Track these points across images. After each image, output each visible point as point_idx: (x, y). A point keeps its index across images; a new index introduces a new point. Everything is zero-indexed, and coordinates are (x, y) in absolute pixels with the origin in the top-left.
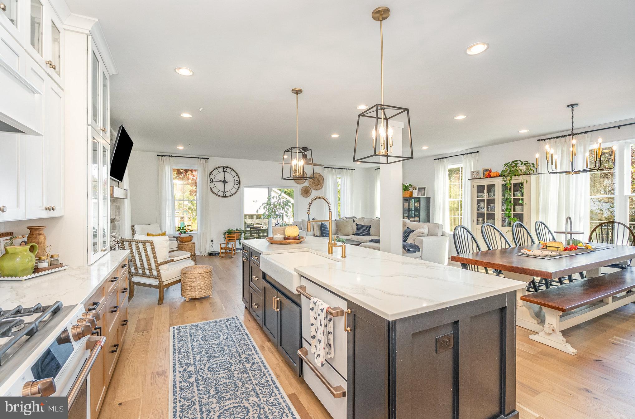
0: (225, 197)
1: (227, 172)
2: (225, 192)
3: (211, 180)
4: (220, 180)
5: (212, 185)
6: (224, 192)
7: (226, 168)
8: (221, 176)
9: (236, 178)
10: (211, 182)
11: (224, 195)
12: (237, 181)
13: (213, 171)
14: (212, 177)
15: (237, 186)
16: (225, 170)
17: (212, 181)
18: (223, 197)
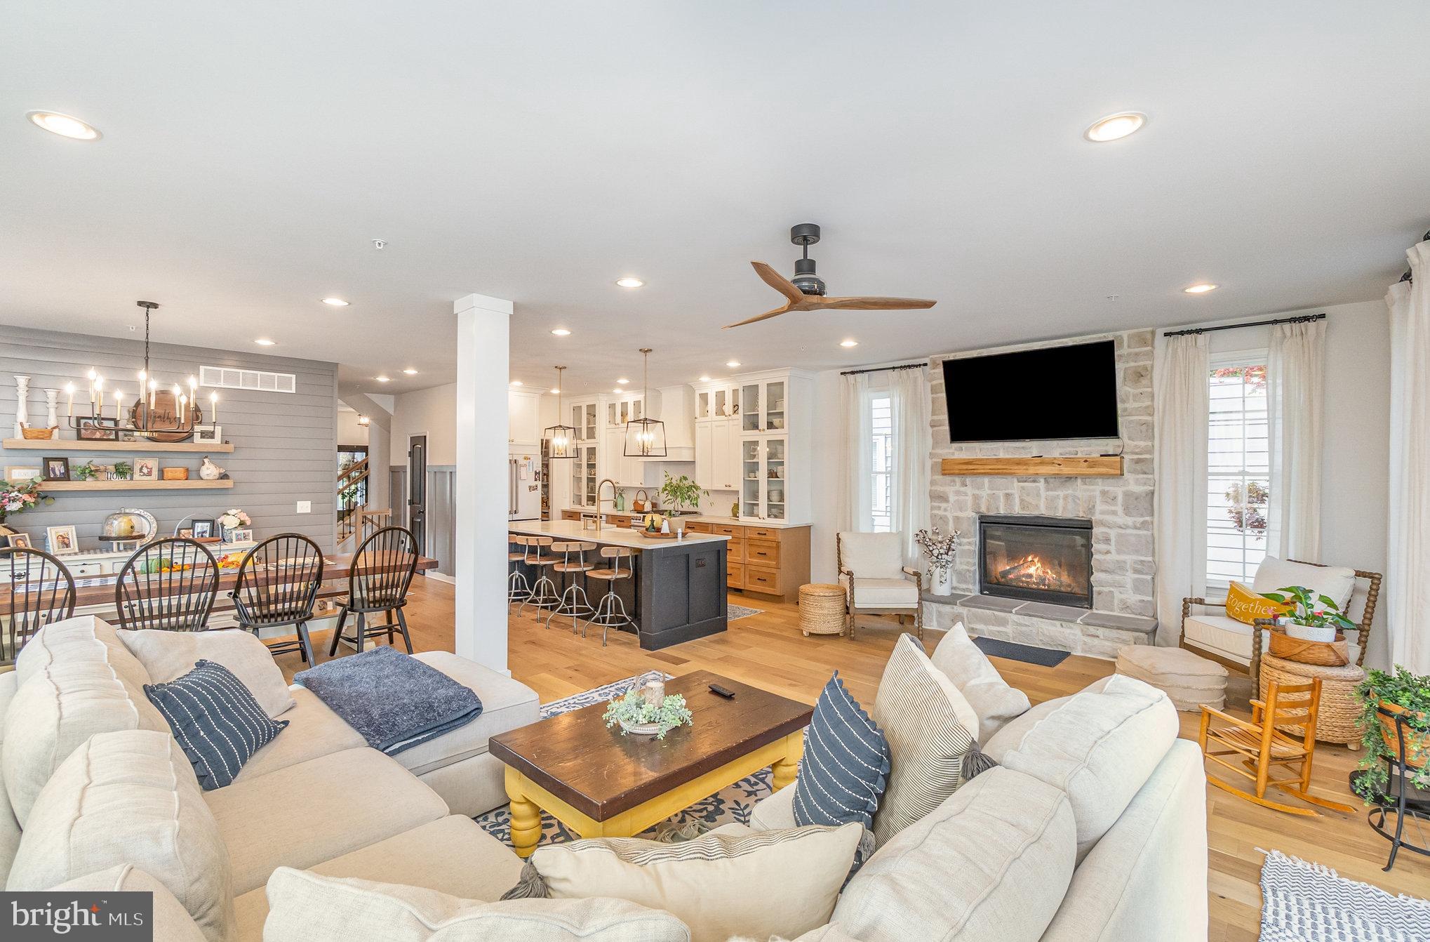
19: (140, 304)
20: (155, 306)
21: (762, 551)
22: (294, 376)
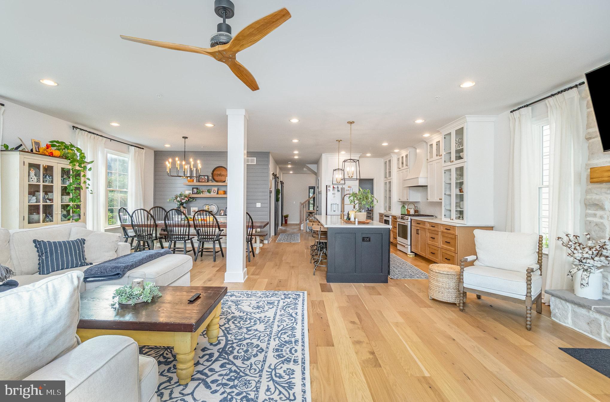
19: (183, 137)
20: (187, 138)
21: (448, 240)
22: (255, 158)
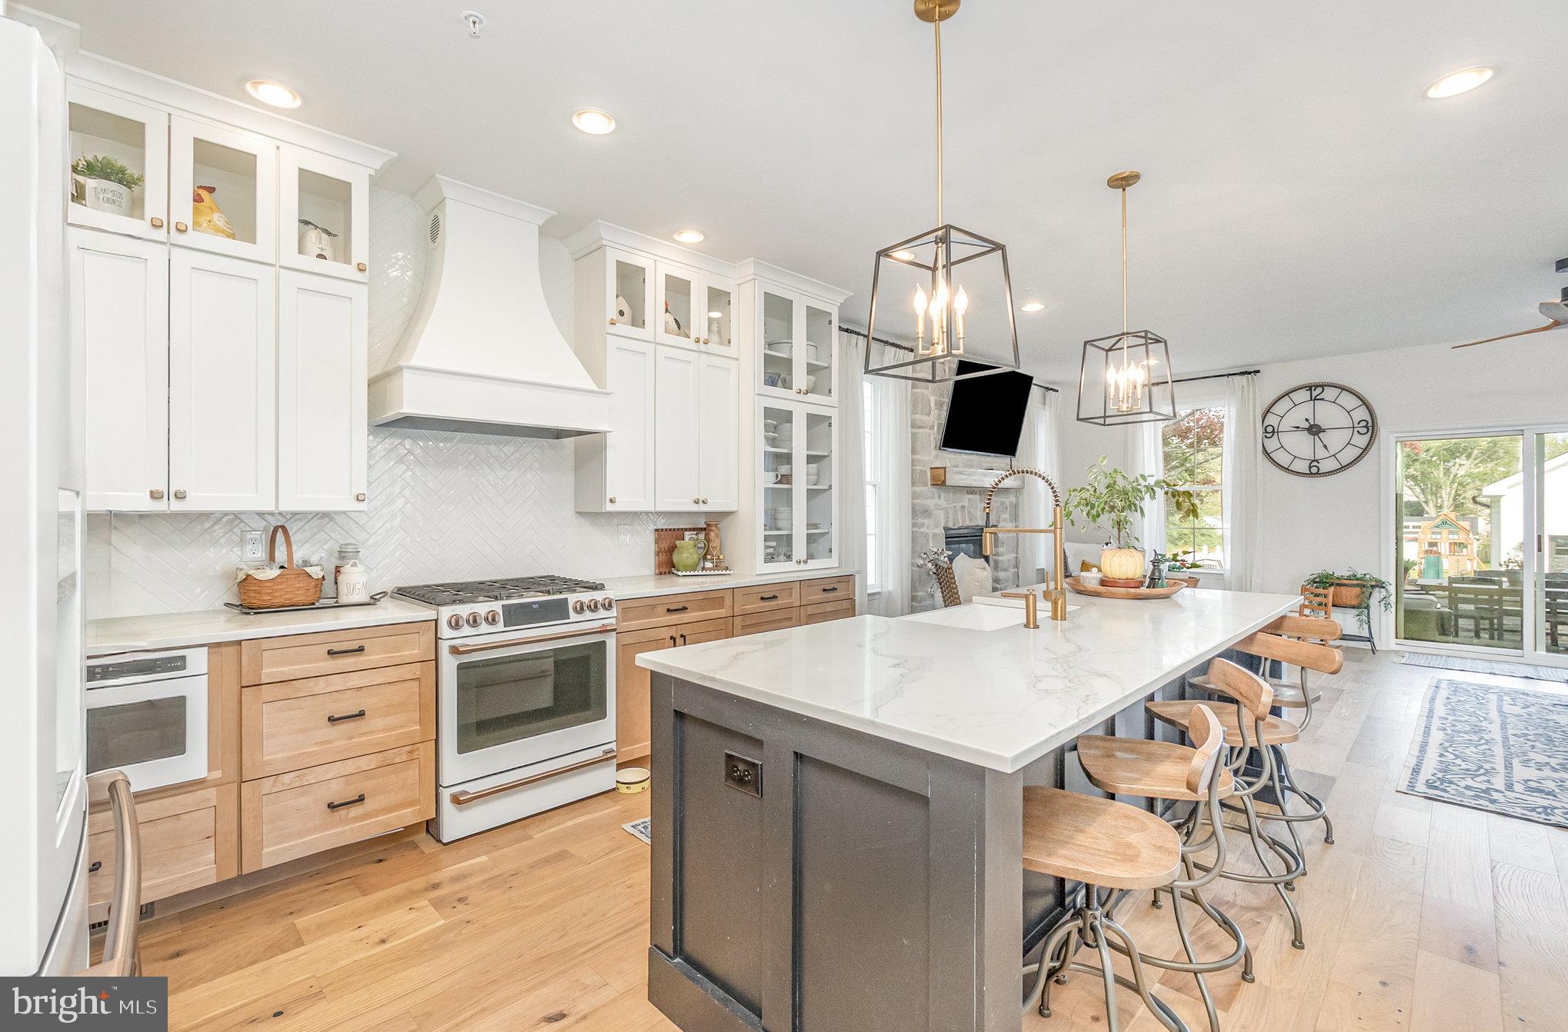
0: (1318, 474)
1: (1322, 399)
2: (1317, 461)
3: (1270, 429)
4: (1298, 427)
5: (1272, 444)
6: (1313, 461)
7: (1319, 390)
8: (1300, 415)
9: (1361, 414)
10: (1269, 435)
11: (1314, 470)
12: (1364, 423)
13: (1272, 406)
14: (1272, 420)
15: (1362, 441)
16: (1315, 394)
17: (1270, 432)
18: (1311, 475)
